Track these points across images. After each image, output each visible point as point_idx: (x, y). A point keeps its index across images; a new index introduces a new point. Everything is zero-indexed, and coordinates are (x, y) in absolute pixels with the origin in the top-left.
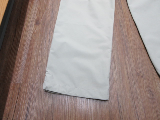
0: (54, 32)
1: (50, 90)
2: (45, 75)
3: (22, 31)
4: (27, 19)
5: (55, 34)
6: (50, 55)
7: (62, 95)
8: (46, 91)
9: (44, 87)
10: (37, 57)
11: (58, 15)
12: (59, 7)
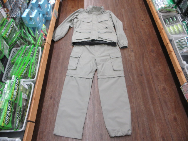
0: (60, 103)
1: (57, 134)
2: (54, 127)
3: (43, 103)
4: (46, 95)
5: (60, 105)
6: (57, 117)
7: (62, 137)
8: (55, 135)
9: (54, 133)
10: (51, 118)
11: (62, 94)
12: (62, 88)
